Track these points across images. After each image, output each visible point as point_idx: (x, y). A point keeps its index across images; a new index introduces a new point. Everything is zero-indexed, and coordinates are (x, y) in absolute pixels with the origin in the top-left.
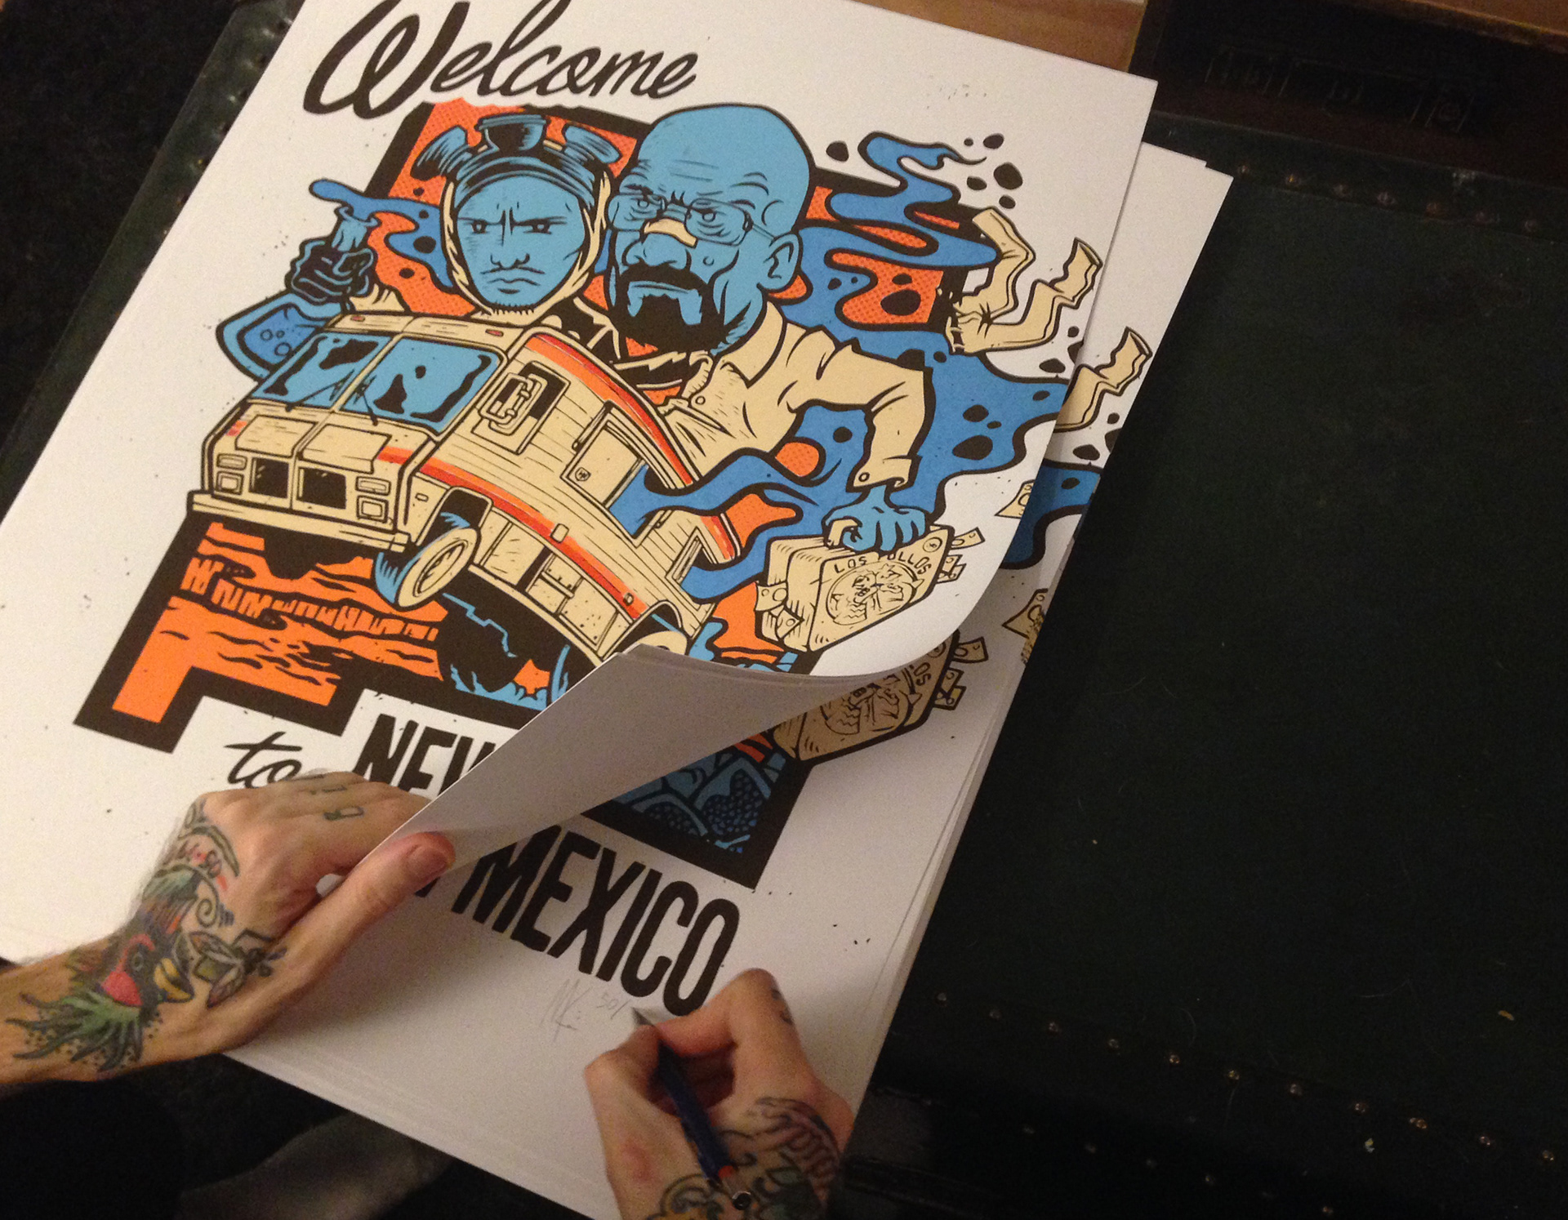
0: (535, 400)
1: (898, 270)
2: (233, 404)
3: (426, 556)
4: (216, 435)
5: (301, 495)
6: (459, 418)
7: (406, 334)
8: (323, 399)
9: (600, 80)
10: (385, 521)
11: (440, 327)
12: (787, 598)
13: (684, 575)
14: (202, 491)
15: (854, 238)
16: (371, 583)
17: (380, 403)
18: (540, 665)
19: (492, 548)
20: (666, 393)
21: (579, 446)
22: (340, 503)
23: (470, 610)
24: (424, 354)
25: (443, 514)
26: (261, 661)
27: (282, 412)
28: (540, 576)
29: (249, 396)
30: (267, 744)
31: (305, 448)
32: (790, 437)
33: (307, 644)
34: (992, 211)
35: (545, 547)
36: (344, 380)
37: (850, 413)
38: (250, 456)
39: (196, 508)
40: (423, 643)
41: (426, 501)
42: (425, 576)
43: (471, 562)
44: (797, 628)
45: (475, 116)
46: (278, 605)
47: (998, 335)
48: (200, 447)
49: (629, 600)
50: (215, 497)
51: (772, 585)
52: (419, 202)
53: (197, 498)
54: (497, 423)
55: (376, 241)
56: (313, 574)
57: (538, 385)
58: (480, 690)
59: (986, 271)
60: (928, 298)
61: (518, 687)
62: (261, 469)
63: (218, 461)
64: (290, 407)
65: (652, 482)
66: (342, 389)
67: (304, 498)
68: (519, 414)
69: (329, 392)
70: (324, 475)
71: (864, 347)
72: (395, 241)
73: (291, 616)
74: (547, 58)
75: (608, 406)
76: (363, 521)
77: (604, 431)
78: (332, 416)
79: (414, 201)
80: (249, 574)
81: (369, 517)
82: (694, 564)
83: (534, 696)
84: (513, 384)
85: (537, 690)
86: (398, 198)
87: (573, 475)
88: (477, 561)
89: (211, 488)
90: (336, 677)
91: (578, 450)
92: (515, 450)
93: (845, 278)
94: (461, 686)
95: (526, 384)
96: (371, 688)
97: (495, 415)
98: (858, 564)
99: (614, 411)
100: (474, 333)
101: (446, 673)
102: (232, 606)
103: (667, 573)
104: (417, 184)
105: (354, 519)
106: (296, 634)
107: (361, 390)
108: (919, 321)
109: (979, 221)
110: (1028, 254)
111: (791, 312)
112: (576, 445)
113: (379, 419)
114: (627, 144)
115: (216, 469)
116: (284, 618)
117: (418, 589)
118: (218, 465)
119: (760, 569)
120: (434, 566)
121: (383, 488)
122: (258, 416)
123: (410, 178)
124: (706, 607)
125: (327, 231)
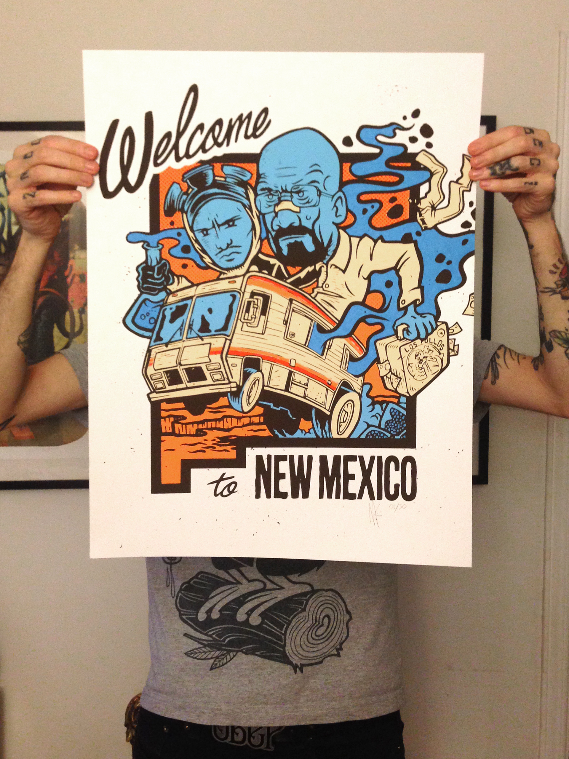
0: (261, 308)
1: (391, 196)
2: (145, 352)
3: (246, 388)
4: (145, 368)
5: (188, 380)
6: (234, 327)
7: (198, 295)
8: (178, 336)
9: (228, 136)
10: (224, 380)
11: (209, 287)
12: (391, 369)
13: (347, 366)
14: (151, 393)
15: (367, 185)
16: (230, 406)
17: (201, 330)
18: (306, 419)
19: (269, 378)
20: (312, 287)
21: (286, 322)
22: (204, 378)
23: (272, 405)
24: (208, 302)
25: (245, 369)
26: (205, 449)
27: (164, 348)
28: (292, 383)
29: (149, 347)
30: (222, 479)
31: (180, 360)
32: (368, 292)
33: (218, 438)
34: (423, 152)
35: (289, 370)
36: (182, 325)
37: (389, 273)
38: (162, 371)
39: (152, 400)
40: (259, 424)
41: (236, 366)
42: (249, 397)
43: (263, 386)
44: (400, 383)
45: (179, 174)
46: (200, 426)
47: (440, 215)
48: (142, 375)
49: (330, 383)
50: (157, 393)
51: (383, 363)
52: (174, 229)
53: (151, 396)
54: (250, 323)
55: (166, 255)
56: (207, 410)
57: (259, 301)
58: (288, 436)
59: (427, 184)
60: (406, 206)
61: (302, 430)
62: (168, 375)
63: (151, 378)
64: (167, 345)
65: (321, 329)
66: (183, 329)
67: (190, 381)
68: (257, 316)
69: (179, 332)
70: (193, 369)
71: (386, 239)
72: (173, 252)
73: (207, 429)
74: (199, 131)
75: (291, 301)
76: (216, 383)
77: (293, 313)
78: (185, 342)
79: (172, 229)
80: (184, 418)
81: (218, 380)
82: (349, 360)
83: (309, 432)
84: (249, 303)
85: (309, 430)
86: (164, 230)
87: (289, 336)
88: (266, 384)
89: (155, 390)
90: (234, 446)
91: (286, 324)
92: (261, 333)
93: (368, 206)
94: (280, 436)
95: (254, 302)
96: (248, 447)
97: (248, 320)
98: (414, 346)
99: (294, 302)
100: (224, 285)
101: (273, 433)
102: (184, 433)
103: (340, 367)
104: (170, 219)
105: (212, 383)
106: (212, 435)
107: (190, 327)
108: (405, 219)
109: (418, 159)
110: (444, 169)
111: (350, 231)
112: (284, 322)
113: (203, 338)
114: (252, 167)
115: (152, 382)
116: (205, 430)
117: (249, 403)
118: (152, 380)
119: (376, 356)
120: (251, 392)
121: (217, 366)
122: (156, 353)
123: (165, 217)
124: (361, 378)
125: (143, 259)
